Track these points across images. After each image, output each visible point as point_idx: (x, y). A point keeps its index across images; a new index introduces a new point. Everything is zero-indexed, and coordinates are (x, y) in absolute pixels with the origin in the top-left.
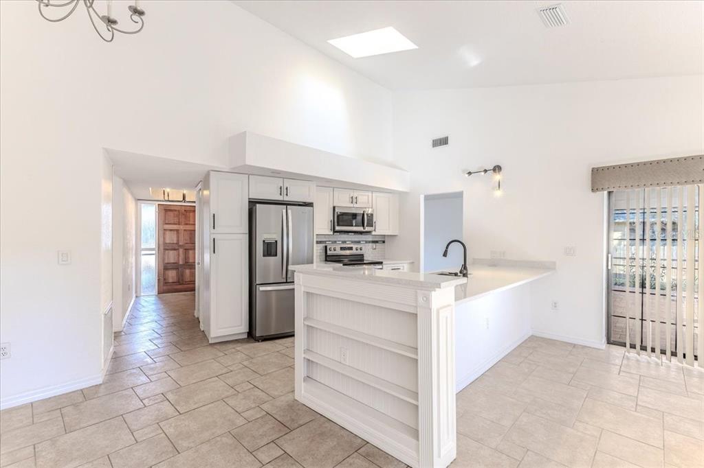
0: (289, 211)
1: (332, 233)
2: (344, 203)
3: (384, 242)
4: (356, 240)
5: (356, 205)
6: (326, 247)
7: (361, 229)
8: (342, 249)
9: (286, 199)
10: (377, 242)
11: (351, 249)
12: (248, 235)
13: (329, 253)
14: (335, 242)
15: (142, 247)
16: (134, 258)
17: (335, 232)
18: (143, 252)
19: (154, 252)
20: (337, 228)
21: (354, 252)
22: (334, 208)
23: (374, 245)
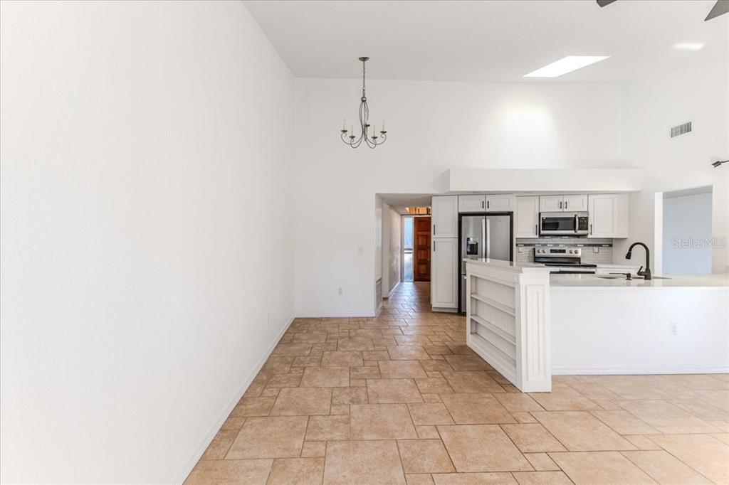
0: (488, 221)
1: (537, 236)
2: (551, 209)
3: (611, 245)
4: (573, 243)
5: (565, 210)
6: (534, 249)
7: (572, 232)
8: (552, 251)
9: (488, 210)
10: (601, 245)
11: (564, 251)
12: (457, 239)
13: (537, 254)
14: (546, 245)
15: (405, 247)
16: (399, 254)
17: (541, 236)
18: (405, 251)
19: (411, 251)
20: (542, 232)
21: (567, 254)
22: (540, 214)
23: (596, 249)
